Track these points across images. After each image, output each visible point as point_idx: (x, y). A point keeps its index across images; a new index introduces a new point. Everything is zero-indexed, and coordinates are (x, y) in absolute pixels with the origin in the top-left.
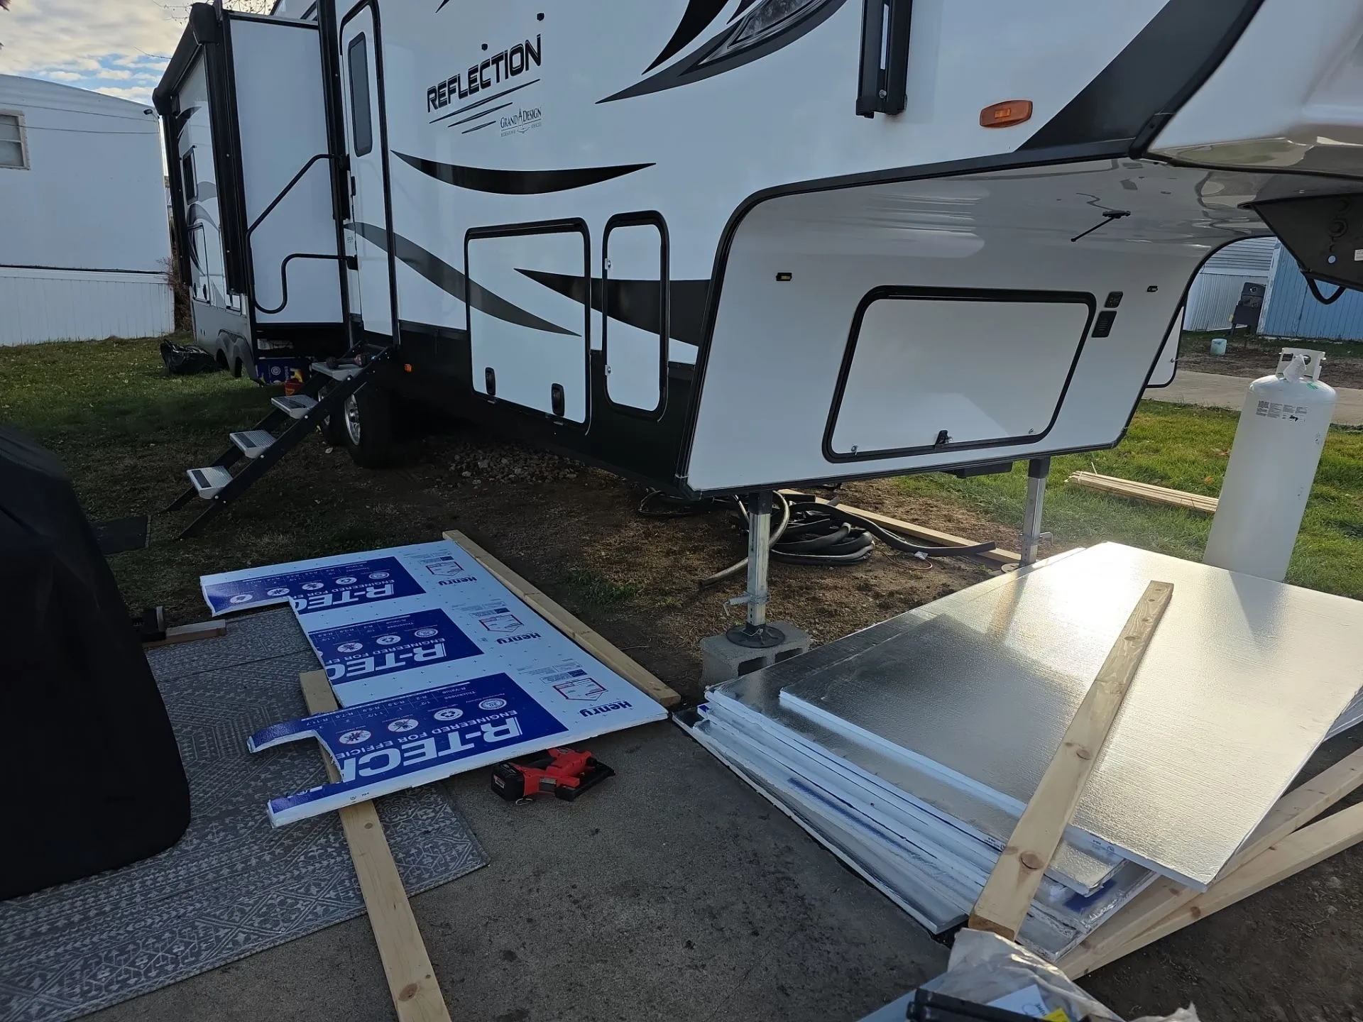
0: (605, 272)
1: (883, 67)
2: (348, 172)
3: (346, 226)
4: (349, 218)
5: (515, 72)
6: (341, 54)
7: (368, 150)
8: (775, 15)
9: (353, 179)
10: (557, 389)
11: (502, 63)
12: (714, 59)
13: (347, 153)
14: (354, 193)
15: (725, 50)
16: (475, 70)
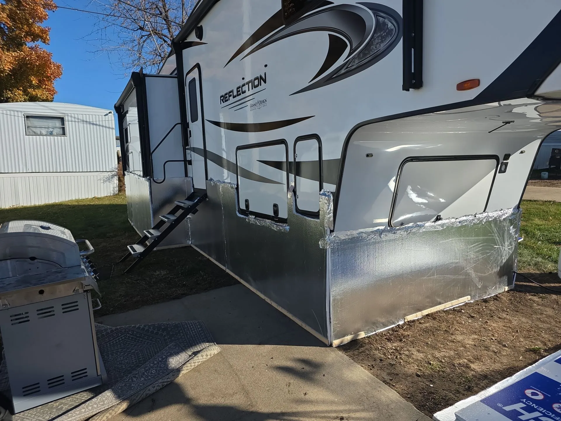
0: (295, 159)
1: (413, 71)
2: (188, 129)
3: (187, 149)
4: (188, 146)
5: (256, 87)
6: (186, 86)
7: (196, 119)
8: (363, 57)
9: (190, 131)
10: (275, 206)
11: (250, 84)
12: (338, 75)
13: (188, 122)
14: (190, 136)
15: (343, 71)
16: (239, 87)
